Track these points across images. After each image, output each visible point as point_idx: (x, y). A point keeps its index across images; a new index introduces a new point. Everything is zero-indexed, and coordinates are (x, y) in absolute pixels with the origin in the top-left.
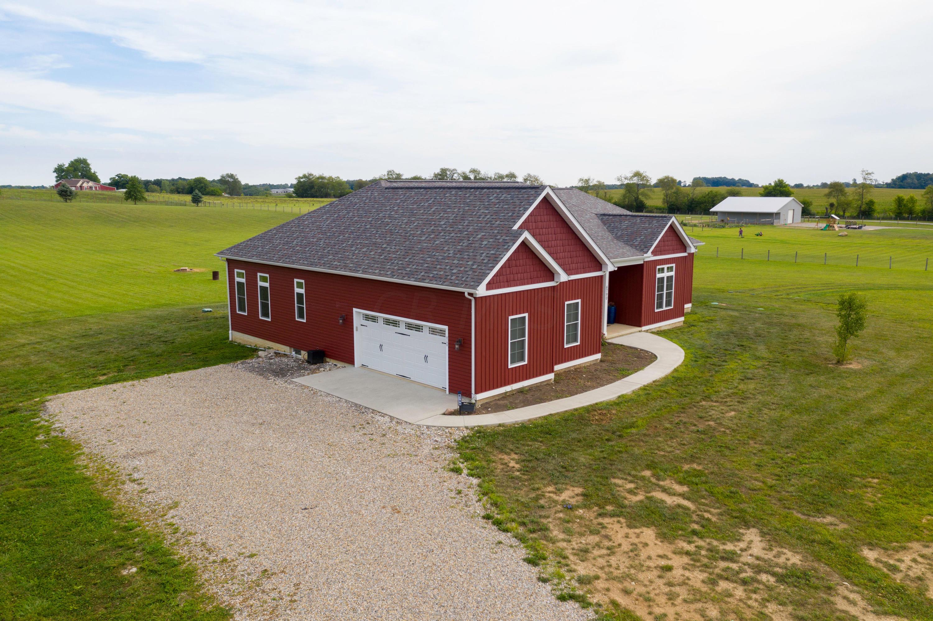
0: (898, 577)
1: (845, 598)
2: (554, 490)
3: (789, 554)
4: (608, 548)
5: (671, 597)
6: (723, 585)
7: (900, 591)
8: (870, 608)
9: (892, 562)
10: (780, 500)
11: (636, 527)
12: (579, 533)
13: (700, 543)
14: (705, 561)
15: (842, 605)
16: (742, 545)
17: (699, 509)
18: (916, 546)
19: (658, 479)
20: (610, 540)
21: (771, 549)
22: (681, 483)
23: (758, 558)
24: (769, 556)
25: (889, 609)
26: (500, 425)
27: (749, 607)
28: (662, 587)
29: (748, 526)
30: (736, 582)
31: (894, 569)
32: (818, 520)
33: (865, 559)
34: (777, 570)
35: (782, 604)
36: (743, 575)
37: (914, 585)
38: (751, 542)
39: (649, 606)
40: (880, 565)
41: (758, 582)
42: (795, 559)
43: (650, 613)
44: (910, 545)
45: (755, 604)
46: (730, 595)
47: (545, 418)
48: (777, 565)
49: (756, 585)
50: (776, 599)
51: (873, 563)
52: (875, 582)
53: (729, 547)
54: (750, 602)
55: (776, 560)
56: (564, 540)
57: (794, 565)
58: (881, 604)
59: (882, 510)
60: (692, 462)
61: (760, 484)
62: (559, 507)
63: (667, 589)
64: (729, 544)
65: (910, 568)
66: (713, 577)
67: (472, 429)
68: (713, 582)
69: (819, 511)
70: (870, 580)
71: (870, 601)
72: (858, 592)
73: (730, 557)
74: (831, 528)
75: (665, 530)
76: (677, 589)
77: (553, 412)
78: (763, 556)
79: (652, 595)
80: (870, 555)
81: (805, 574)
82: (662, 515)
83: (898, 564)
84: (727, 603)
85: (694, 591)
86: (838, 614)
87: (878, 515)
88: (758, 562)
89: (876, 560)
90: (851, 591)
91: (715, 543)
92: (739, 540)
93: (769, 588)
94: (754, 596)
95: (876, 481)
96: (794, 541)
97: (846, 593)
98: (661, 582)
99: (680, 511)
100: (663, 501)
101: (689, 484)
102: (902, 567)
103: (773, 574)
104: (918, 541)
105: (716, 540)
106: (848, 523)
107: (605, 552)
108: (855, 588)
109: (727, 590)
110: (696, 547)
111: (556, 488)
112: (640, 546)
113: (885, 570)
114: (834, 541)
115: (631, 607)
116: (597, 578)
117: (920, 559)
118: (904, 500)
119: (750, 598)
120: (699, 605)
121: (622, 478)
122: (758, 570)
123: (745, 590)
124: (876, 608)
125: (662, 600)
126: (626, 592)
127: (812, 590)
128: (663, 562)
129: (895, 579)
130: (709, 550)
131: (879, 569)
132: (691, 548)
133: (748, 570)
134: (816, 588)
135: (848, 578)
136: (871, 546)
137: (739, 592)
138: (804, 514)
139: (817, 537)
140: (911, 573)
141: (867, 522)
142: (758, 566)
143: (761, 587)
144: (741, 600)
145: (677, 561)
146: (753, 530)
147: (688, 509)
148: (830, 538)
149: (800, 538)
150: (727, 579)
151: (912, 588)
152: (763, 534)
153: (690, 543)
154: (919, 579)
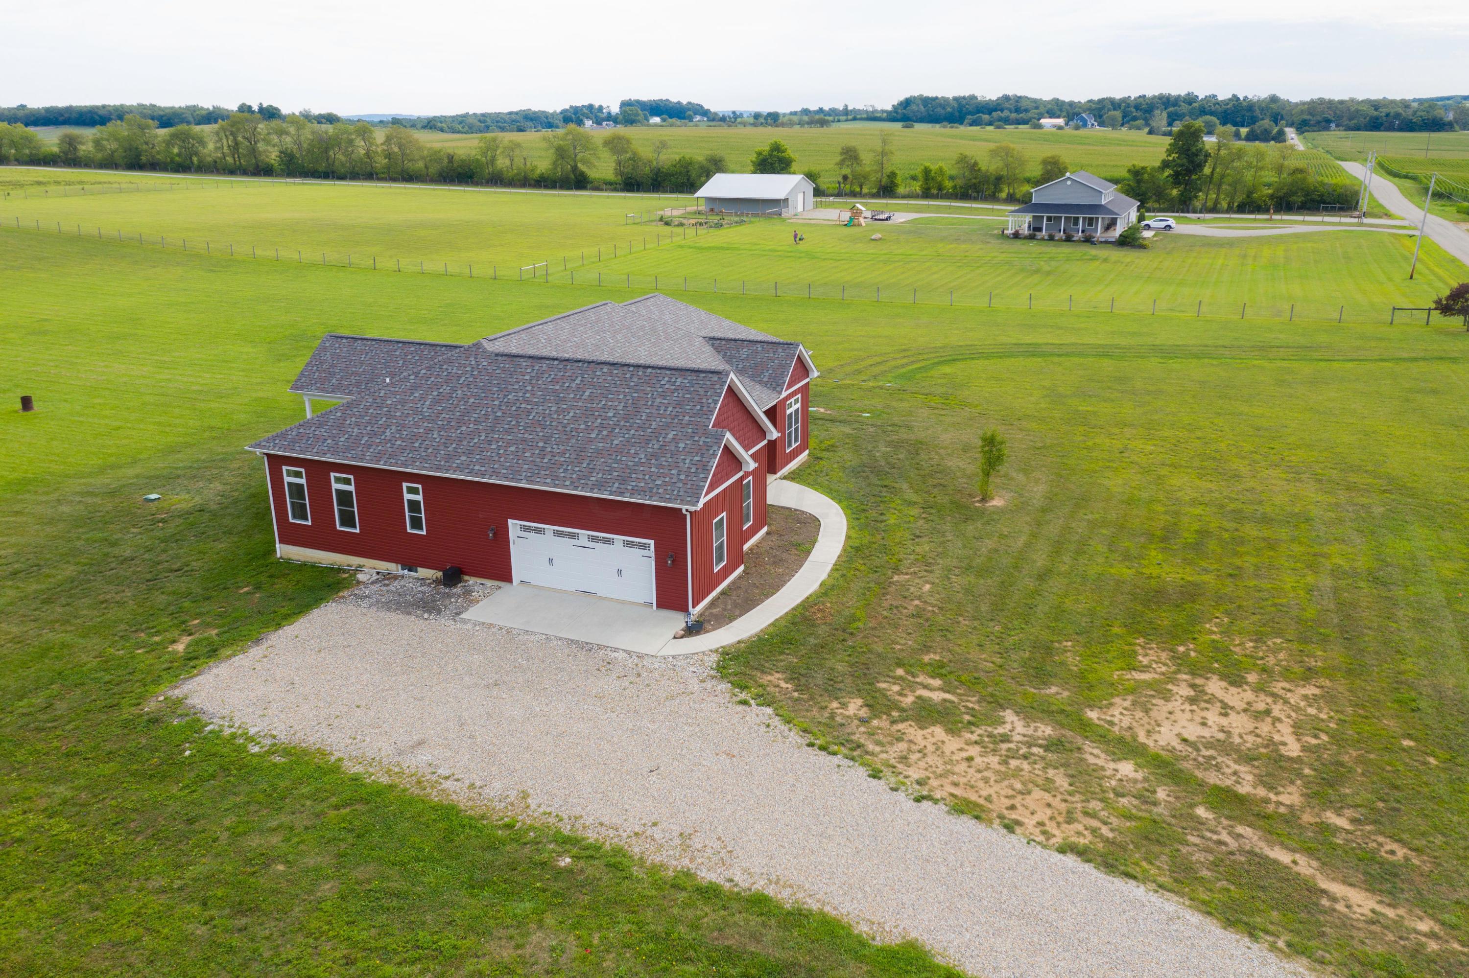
0: (1116, 729)
1: (1091, 754)
2: (838, 705)
3: (1042, 727)
4: (919, 752)
5: (986, 780)
6: (1013, 763)
7: (1121, 740)
8: (1109, 758)
9: (1108, 718)
10: (1013, 678)
11: (926, 728)
12: (889, 743)
13: (979, 731)
14: (991, 746)
15: (1091, 760)
16: (1008, 727)
17: (961, 700)
18: (1117, 700)
19: (914, 677)
20: (915, 744)
21: (1029, 726)
22: (933, 677)
23: (1024, 736)
24: (1030, 731)
25: (1121, 756)
26: (739, 642)
27: (1037, 775)
28: (975, 774)
29: (1004, 709)
30: (1018, 758)
31: (1111, 723)
32: (1048, 691)
33: (1091, 719)
34: (1040, 742)
35: (1056, 768)
36: (1021, 752)
37: (1128, 734)
38: (1012, 722)
39: (977, 791)
40: (1102, 723)
41: (1033, 754)
42: (1048, 730)
43: (980, 797)
44: (1113, 700)
45: (1040, 773)
46: (1022, 770)
47: (773, 624)
48: (1039, 738)
49: (1033, 758)
50: (1051, 765)
51: (1097, 722)
52: (1105, 737)
53: (1000, 730)
54: (1036, 772)
55: (1036, 734)
56: (882, 752)
57: (1049, 735)
58: (1114, 753)
59: (1086, 673)
60: (928, 652)
61: (991, 665)
62: (856, 722)
63: (979, 776)
64: (999, 727)
65: (1121, 720)
66: (1004, 758)
67: (717, 651)
68: (1006, 763)
69: (1044, 683)
70: (1101, 736)
71: (1106, 752)
72: (1097, 747)
73: (1006, 739)
74: (1059, 697)
75: (950, 726)
76: (986, 774)
77: (777, 617)
78: (1026, 733)
79: (972, 783)
80: (1093, 715)
81: (1059, 740)
82: (939, 712)
83: (1112, 719)
84: (1022, 776)
85: (997, 772)
86: (1092, 767)
87: (1084, 678)
88: (1026, 739)
89: (1099, 719)
90: (1093, 748)
91: (990, 729)
92: (1004, 723)
93: (1043, 758)
94: (1036, 766)
95: (1069, 644)
96: (1040, 715)
97: (1090, 750)
98: (971, 771)
99: (948, 704)
100: (930, 699)
101: (941, 676)
102: (1116, 720)
103: (1040, 746)
104: (1118, 696)
105: (989, 726)
106: (1067, 689)
107: (919, 755)
108: (1094, 745)
109: (1017, 766)
110: (979, 735)
111: (840, 703)
112: (940, 744)
113: (1106, 726)
114: (1065, 708)
115: (965, 795)
116: (929, 778)
117: (1125, 712)
118: (1097, 660)
119: (1035, 769)
120: (1006, 783)
121: (885, 682)
122: (1030, 745)
123: (1029, 764)
124: (1113, 757)
125: (981, 784)
126: (956, 784)
127: (1069, 753)
128: (964, 755)
129: (1114, 732)
130: (988, 736)
131: (1103, 726)
132: (974, 737)
133: (1023, 746)
134: (1071, 751)
135: (1087, 737)
136: (1091, 707)
137: (1025, 766)
138: (1035, 688)
139: (1054, 708)
140: (1123, 725)
141: (1079, 687)
142: (1027, 742)
143: (1037, 758)
144: (1030, 772)
145: (974, 751)
146: (1008, 711)
147: (954, 702)
148: (1062, 707)
149: (1043, 711)
150: (1013, 757)
151: (1127, 735)
152: (1017, 713)
153: (972, 733)
154: (1130, 728)
